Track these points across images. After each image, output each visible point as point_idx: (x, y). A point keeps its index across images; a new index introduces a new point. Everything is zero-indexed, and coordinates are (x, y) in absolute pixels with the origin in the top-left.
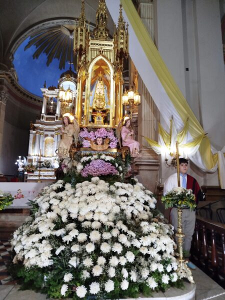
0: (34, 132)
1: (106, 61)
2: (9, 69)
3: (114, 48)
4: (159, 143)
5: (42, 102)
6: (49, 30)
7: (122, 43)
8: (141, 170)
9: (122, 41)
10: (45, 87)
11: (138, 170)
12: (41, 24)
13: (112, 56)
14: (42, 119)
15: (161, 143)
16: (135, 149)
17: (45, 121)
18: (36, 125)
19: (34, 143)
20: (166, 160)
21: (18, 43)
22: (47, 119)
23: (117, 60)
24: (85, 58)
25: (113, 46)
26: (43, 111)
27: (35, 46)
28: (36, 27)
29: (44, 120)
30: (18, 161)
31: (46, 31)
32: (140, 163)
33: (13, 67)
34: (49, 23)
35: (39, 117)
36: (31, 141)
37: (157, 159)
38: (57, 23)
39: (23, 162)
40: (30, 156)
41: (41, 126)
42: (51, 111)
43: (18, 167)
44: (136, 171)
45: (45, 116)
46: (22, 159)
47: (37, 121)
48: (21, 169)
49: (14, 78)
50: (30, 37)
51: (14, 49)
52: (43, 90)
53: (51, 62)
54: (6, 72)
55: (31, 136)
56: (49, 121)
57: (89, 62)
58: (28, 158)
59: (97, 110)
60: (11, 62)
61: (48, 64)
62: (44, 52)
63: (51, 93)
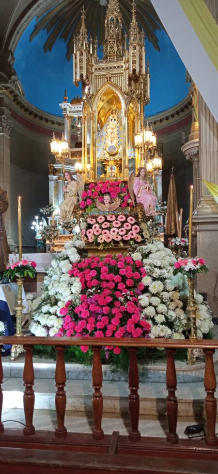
0: (55, 177)
1: (116, 91)
3: (125, 70)
5: (63, 125)
7: (135, 62)
8: (198, 230)
9: (134, 59)
10: (65, 100)
13: (123, 82)
16: (150, 206)
18: (56, 166)
22: (73, 154)
23: (130, 85)
25: (124, 67)
27: (46, 31)
30: (34, 223)
33: (15, 74)
36: (52, 193)
39: (42, 226)
41: (64, 167)
42: (79, 140)
45: (70, 150)
48: (39, 236)
49: (18, 92)
50: (35, 18)
51: (13, 44)
54: (6, 85)
56: (77, 157)
58: (50, 219)
60: (10, 66)
63: (76, 109)
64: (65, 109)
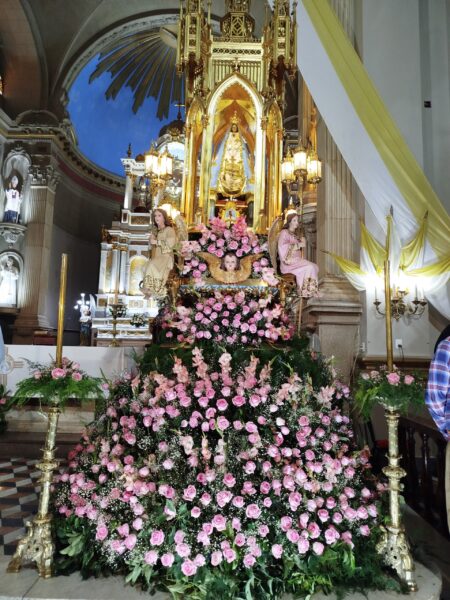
0: (110, 246)
1: (247, 88)
2: (61, 121)
3: (264, 58)
4: (362, 267)
5: (124, 186)
6: (136, 38)
7: (282, 46)
8: (321, 323)
9: (282, 40)
10: (129, 155)
11: (316, 324)
12: (120, 28)
13: (259, 76)
14: (125, 219)
15: (366, 267)
16: (310, 280)
17: (130, 224)
18: (112, 232)
19: (110, 267)
20: (377, 303)
21: (75, 69)
22: (134, 220)
23: (270, 84)
24: (201, 83)
25: (262, 53)
26: (127, 204)
27: (110, 74)
28: (111, 33)
29: (128, 222)
30: (79, 302)
31: (131, 40)
32: (320, 309)
33: (68, 117)
34: (136, 24)
35: (119, 216)
36: (103, 265)
37: (357, 302)
38: (152, 22)
39: (89, 306)
40: (102, 293)
41: (122, 234)
42: (142, 204)
43: (80, 315)
44: (310, 326)
45: (131, 214)
46: (87, 298)
47: (114, 223)
48: (84, 318)
49: (69, 140)
50: (99, 55)
51: (69, 81)
52: (126, 161)
53: (141, 104)
54: (55, 129)
55: (104, 255)
56: (139, 223)
57: (209, 90)
58: (99, 296)
59: (227, 195)
60: (63, 108)
61: (135, 109)
62: (127, 86)
63: (138, 167)
64: (128, 166)
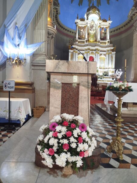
0: (72, 51)
17: (78, 44)
26: (77, 37)
41: (77, 47)
45: (78, 40)
47: (74, 43)
54: (56, 7)
56: (81, 43)
61: (72, 2)
63: (81, 23)
64: (78, 22)
